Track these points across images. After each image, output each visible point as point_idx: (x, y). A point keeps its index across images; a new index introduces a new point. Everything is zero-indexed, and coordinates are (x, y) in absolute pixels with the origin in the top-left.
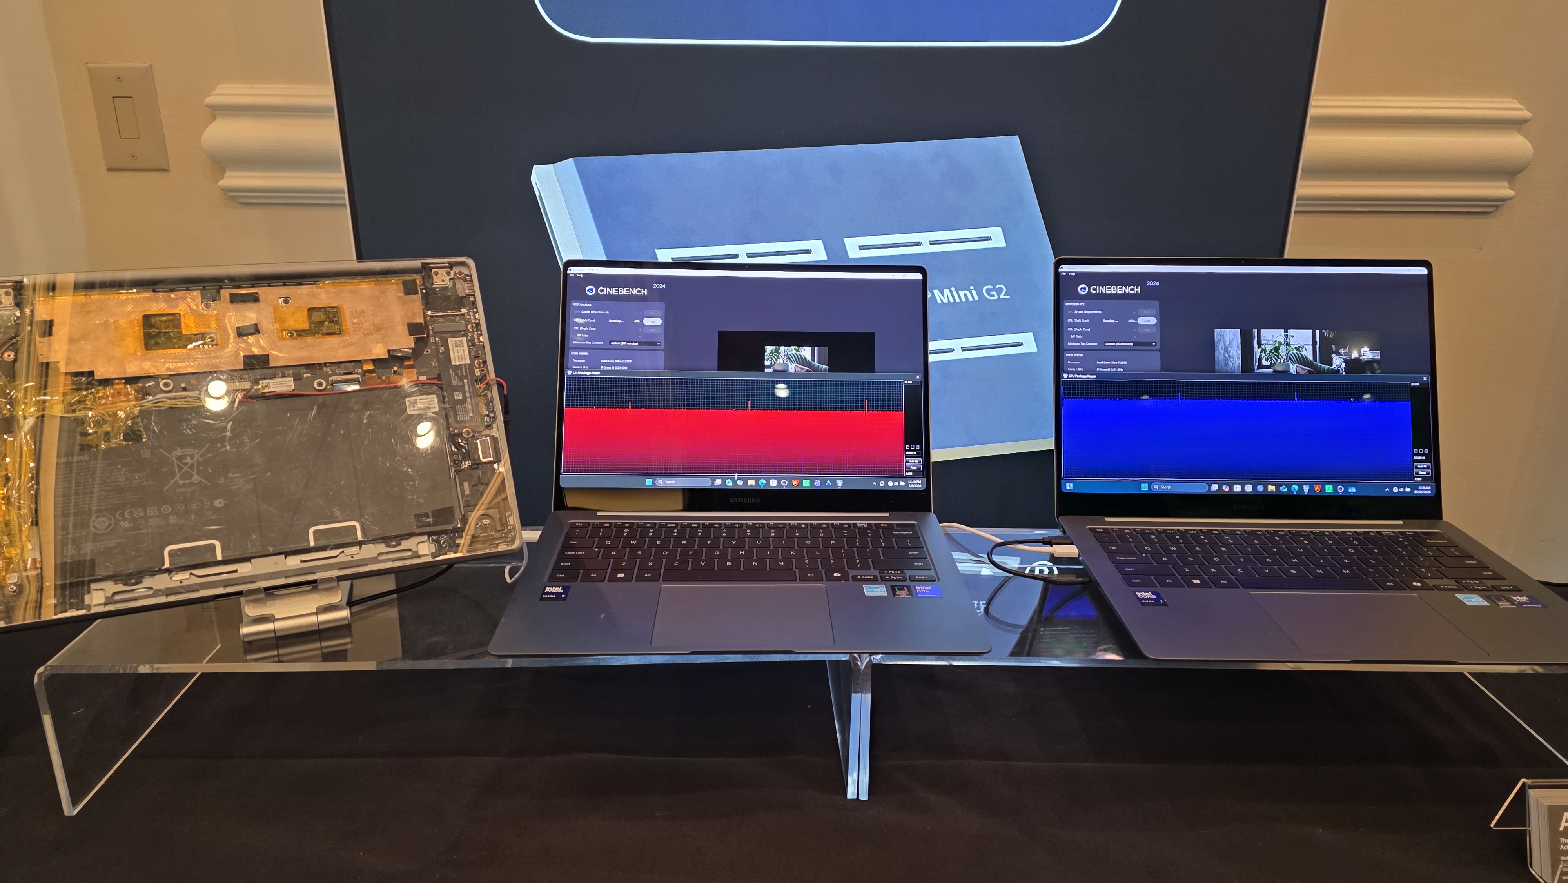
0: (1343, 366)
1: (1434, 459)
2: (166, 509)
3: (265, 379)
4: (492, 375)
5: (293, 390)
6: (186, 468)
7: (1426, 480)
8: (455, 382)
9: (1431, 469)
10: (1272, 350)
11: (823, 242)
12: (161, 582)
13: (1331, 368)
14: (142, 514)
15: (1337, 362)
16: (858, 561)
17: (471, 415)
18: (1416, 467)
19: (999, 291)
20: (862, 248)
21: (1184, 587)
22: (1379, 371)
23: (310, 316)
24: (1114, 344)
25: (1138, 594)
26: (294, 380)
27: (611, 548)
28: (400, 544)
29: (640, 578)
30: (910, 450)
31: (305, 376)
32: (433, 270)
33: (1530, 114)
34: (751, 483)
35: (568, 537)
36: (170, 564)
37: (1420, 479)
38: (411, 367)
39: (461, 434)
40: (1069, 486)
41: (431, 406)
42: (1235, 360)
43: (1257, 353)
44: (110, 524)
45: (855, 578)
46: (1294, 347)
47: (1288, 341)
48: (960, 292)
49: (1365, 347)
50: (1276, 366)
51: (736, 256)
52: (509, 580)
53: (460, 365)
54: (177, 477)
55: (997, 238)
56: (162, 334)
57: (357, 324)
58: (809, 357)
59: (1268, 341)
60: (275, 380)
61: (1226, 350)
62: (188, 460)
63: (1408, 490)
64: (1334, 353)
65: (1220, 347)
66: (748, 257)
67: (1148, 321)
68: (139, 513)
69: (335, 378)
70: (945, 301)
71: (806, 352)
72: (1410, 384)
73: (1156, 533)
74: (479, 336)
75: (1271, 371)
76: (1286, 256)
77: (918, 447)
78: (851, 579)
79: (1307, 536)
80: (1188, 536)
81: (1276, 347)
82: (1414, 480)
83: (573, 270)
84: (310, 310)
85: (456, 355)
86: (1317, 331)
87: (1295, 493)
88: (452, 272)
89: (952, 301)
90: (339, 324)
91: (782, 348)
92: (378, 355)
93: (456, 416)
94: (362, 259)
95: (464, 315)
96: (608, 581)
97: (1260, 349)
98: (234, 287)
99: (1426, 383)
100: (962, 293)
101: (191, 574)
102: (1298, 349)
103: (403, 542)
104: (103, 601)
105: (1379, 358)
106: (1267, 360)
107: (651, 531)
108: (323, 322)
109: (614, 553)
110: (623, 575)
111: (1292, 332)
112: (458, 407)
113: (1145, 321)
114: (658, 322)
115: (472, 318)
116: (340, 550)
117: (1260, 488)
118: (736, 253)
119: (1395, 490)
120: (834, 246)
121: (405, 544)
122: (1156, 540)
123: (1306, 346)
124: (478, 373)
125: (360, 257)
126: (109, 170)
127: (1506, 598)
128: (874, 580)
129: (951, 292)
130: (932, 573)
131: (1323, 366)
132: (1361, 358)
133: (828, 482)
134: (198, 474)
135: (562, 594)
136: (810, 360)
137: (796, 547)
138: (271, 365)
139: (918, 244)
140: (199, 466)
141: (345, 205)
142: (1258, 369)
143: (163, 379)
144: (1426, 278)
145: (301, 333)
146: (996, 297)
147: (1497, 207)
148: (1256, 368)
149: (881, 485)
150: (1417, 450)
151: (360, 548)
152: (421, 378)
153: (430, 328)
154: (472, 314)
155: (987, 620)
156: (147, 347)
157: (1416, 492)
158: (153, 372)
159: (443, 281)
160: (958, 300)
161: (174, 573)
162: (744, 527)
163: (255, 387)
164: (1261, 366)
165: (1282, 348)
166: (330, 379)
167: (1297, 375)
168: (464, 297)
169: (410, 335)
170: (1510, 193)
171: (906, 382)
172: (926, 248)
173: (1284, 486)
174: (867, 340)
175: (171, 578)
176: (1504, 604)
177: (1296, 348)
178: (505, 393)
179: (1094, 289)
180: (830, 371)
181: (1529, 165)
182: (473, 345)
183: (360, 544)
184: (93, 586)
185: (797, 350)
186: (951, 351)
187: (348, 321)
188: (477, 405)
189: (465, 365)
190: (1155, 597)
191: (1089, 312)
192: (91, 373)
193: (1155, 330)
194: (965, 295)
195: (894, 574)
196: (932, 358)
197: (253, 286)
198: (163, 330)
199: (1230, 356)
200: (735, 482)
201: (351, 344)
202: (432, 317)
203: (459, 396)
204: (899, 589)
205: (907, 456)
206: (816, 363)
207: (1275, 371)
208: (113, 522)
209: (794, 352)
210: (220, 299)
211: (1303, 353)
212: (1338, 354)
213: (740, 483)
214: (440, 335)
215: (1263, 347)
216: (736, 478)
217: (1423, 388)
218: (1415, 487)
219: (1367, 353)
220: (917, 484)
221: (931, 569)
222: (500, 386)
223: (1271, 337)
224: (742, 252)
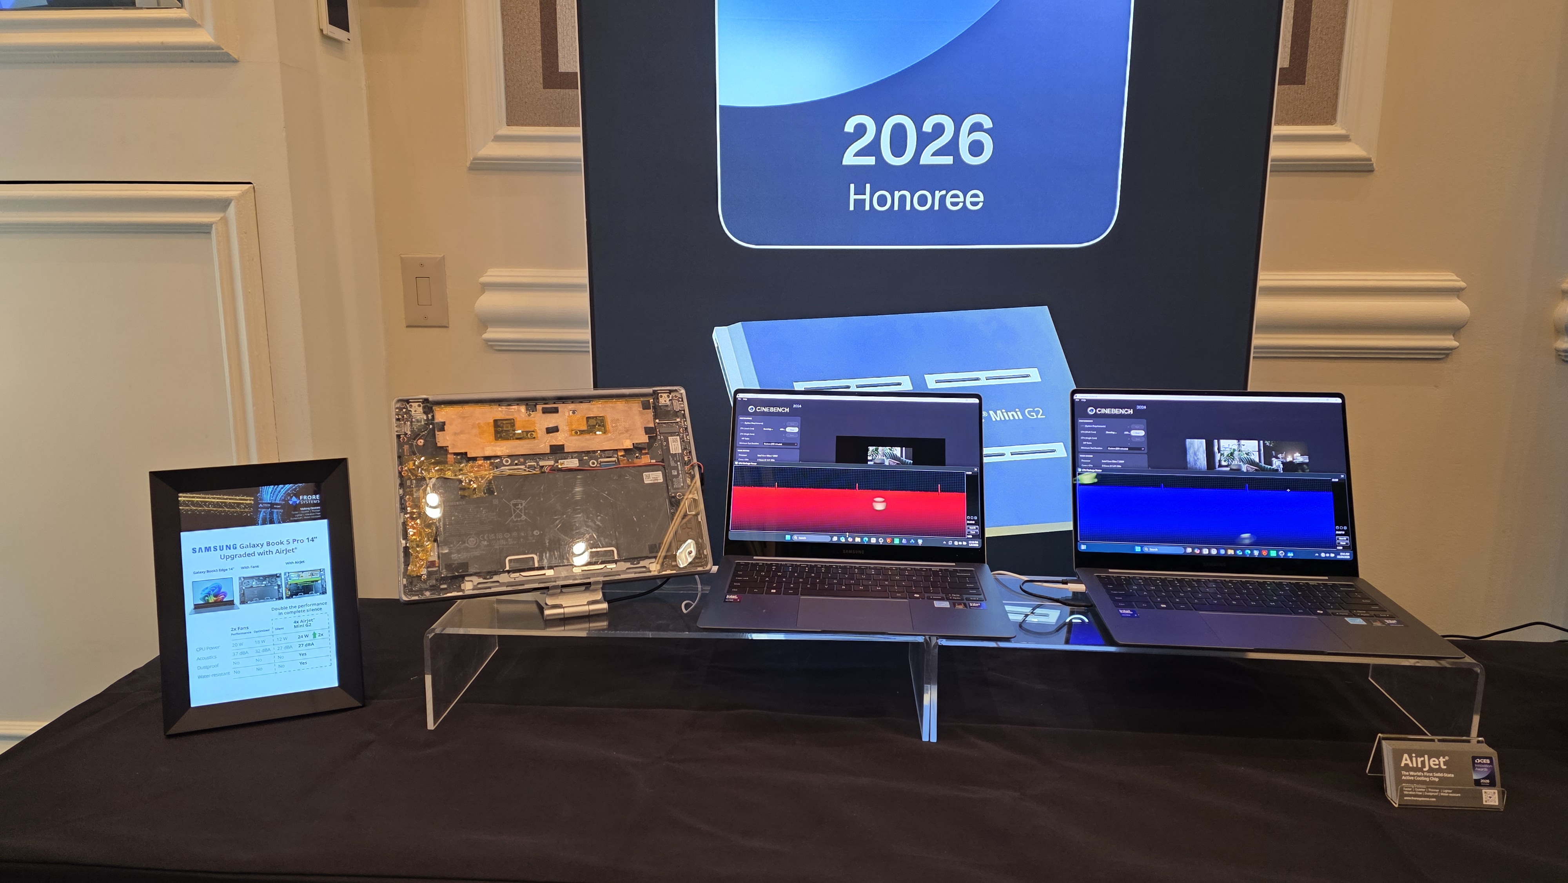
0: (1282, 466)
1: (1351, 533)
2: (507, 535)
3: (562, 459)
4: (695, 460)
5: (578, 467)
6: (518, 511)
7: (1345, 548)
8: (673, 464)
9: (1350, 541)
10: (1228, 454)
11: (910, 377)
12: (504, 578)
13: (1272, 467)
14: (494, 537)
15: (1277, 464)
16: (931, 589)
17: (682, 485)
18: (1338, 539)
19: (1037, 413)
20: (937, 382)
21: (1154, 608)
22: (1308, 471)
23: (587, 421)
24: (1114, 449)
25: (1121, 611)
26: (579, 460)
27: (765, 576)
28: (639, 563)
29: (786, 593)
30: (970, 520)
31: (584, 458)
32: (660, 395)
33: (1464, 284)
34: (858, 540)
35: (736, 570)
36: (510, 568)
37: (1341, 548)
38: (646, 454)
39: (676, 496)
40: (1083, 547)
41: (658, 478)
42: (1201, 462)
43: (1218, 457)
44: (476, 542)
45: (929, 598)
46: (1244, 452)
47: (1240, 448)
48: (1009, 413)
49: (1297, 453)
50: (1231, 466)
51: (848, 387)
52: (685, 611)
53: (676, 454)
54: (513, 517)
55: (1034, 375)
56: (504, 431)
57: (614, 427)
58: (899, 455)
59: (1226, 448)
60: (568, 460)
61: (1195, 454)
62: (520, 506)
63: (1332, 555)
64: (1274, 457)
65: (1191, 452)
66: (857, 387)
67: (1139, 433)
68: (492, 536)
69: (602, 460)
70: (998, 419)
71: (897, 451)
72: (1331, 479)
73: (1144, 579)
74: (687, 436)
75: (1228, 469)
76: (1249, 390)
77: (976, 518)
78: (926, 598)
79: (1252, 584)
80: (1167, 581)
81: (1231, 453)
82: (1336, 548)
83: (740, 396)
84: (588, 418)
85: (673, 447)
86: (1261, 442)
87: (1248, 556)
88: (671, 396)
89: (1003, 419)
90: (604, 427)
91: (880, 448)
92: (627, 447)
93: (673, 485)
94: (597, 388)
95: (678, 422)
96: (765, 594)
97: (1220, 454)
98: (545, 404)
99: (1343, 479)
100: (1010, 414)
101: (520, 575)
102: (1247, 454)
103: (641, 562)
104: (471, 588)
105: (1308, 461)
106: (1225, 461)
107: (790, 568)
108: (595, 426)
109: (767, 579)
110: (775, 591)
111: (1243, 442)
112: (674, 479)
113: (1137, 433)
114: (796, 430)
115: (683, 425)
116: (604, 565)
117: (1222, 552)
118: (849, 385)
119: (1323, 555)
120: (918, 380)
121: (642, 563)
122: (1142, 583)
123: (1254, 453)
124: (686, 459)
125: (596, 386)
126: (407, 327)
127: (1379, 621)
128: (942, 599)
129: (1002, 413)
130: (982, 596)
131: (1266, 466)
132: (1294, 461)
133: (912, 541)
134: (525, 515)
135: (737, 599)
136: (900, 456)
137: (889, 580)
138: (566, 450)
139: (977, 379)
140: (525, 510)
141: (589, 352)
142: (1219, 467)
143: (504, 458)
144: (1341, 405)
145: (582, 432)
146: (1035, 417)
147: (1447, 355)
148: (1217, 467)
149: (949, 544)
150: (1338, 527)
151: (616, 564)
152: (652, 461)
153: (658, 430)
154: (682, 422)
155: (1020, 630)
156: (497, 439)
157: (1338, 557)
158: (499, 454)
159: (665, 401)
160: (1007, 418)
161: (511, 573)
162: (853, 568)
163: (556, 464)
164: (1220, 466)
165: (1236, 453)
166: (599, 460)
167: (1248, 473)
168: (678, 411)
169: (646, 434)
170: (1455, 344)
171: (967, 473)
172: (983, 382)
173: (1240, 551)
174: (941, 443)
175: (509, 576)
176: (1378, 624)
177: (1246, 453)
178: (702, 472)
179: (1099, 411)
180: (913, 464)
181: (1467, 322)
182: (683, 441)
183: (615, 562)
184: (467, 578)
185: (891, 450)
186: (1003, 455)
187: (609, 425)
188: (685, 479)
189: (678, 453)
190: (1132, 613)
191: (1096, 426)
192: (466, 453)
193: (1143, 439)
194: (1013, 415)
195: (956, 596)
196: (985, 460)
197: (555, 403)
198: (505, 429)
199: (1198, 459)
200: (846, 539)
201: (611, 439)
202: (658, 423)
203: (675, 473)
204: (958, 604)
205: (968, 524)
206: (904, 458)
207: (1231, 469)
208: (478, 541)
209: (889, 451)
210: (536, 411)
211: (1251, 457)
212: (1277, 458)
213: (850, 540)
214: (664, 435)
215: (1222, 452)
216: (847, 536)
217: (1341, 483)
218: (1337, 553)
219: (1298, 458)
220: (975, 544)
221: (981, 595)
222: (699, 467)
223: (1227, 445)
224: (853, 384)
